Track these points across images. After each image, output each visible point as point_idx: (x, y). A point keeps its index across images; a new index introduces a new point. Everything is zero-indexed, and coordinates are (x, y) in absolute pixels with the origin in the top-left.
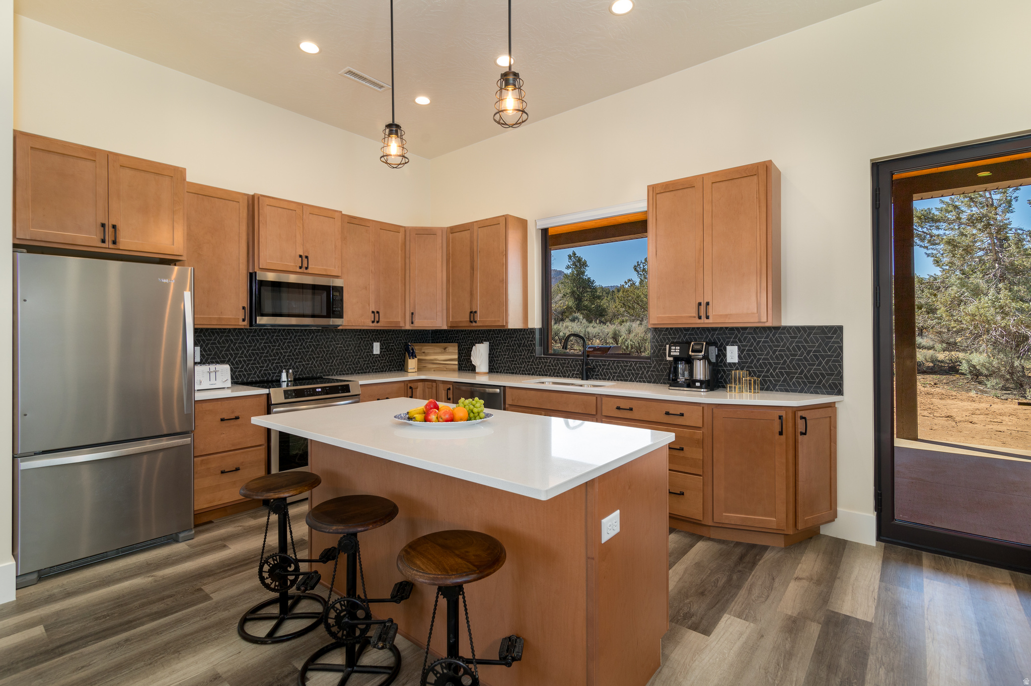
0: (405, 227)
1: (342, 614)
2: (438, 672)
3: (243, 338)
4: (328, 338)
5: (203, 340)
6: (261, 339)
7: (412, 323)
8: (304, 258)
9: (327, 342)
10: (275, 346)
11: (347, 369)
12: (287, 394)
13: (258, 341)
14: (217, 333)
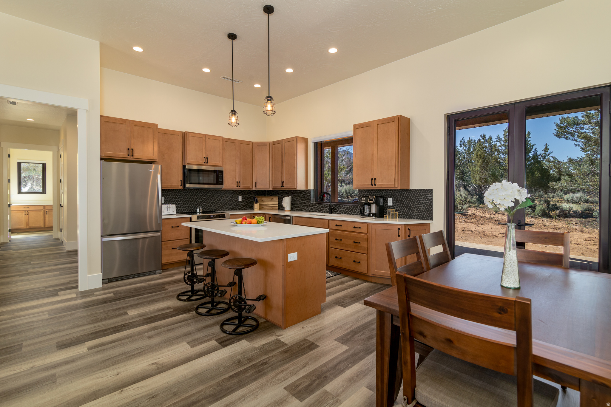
0: (253, 142)
1: (209, 288)
2: (234, 299)
3: (181, 193)
4: (218, 194)
5: (165, 194)
6: (188, 194)
7: (256, 187)
8: (206, 158)
9: (217, 195)
10: (194, 197)
11: (226, 208)
12: (199, 217)
13: (187, 195)
14: (171, 191)
